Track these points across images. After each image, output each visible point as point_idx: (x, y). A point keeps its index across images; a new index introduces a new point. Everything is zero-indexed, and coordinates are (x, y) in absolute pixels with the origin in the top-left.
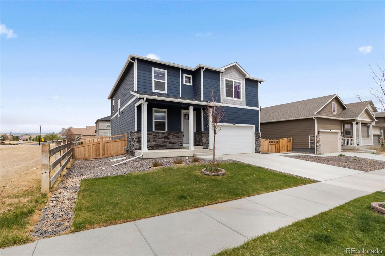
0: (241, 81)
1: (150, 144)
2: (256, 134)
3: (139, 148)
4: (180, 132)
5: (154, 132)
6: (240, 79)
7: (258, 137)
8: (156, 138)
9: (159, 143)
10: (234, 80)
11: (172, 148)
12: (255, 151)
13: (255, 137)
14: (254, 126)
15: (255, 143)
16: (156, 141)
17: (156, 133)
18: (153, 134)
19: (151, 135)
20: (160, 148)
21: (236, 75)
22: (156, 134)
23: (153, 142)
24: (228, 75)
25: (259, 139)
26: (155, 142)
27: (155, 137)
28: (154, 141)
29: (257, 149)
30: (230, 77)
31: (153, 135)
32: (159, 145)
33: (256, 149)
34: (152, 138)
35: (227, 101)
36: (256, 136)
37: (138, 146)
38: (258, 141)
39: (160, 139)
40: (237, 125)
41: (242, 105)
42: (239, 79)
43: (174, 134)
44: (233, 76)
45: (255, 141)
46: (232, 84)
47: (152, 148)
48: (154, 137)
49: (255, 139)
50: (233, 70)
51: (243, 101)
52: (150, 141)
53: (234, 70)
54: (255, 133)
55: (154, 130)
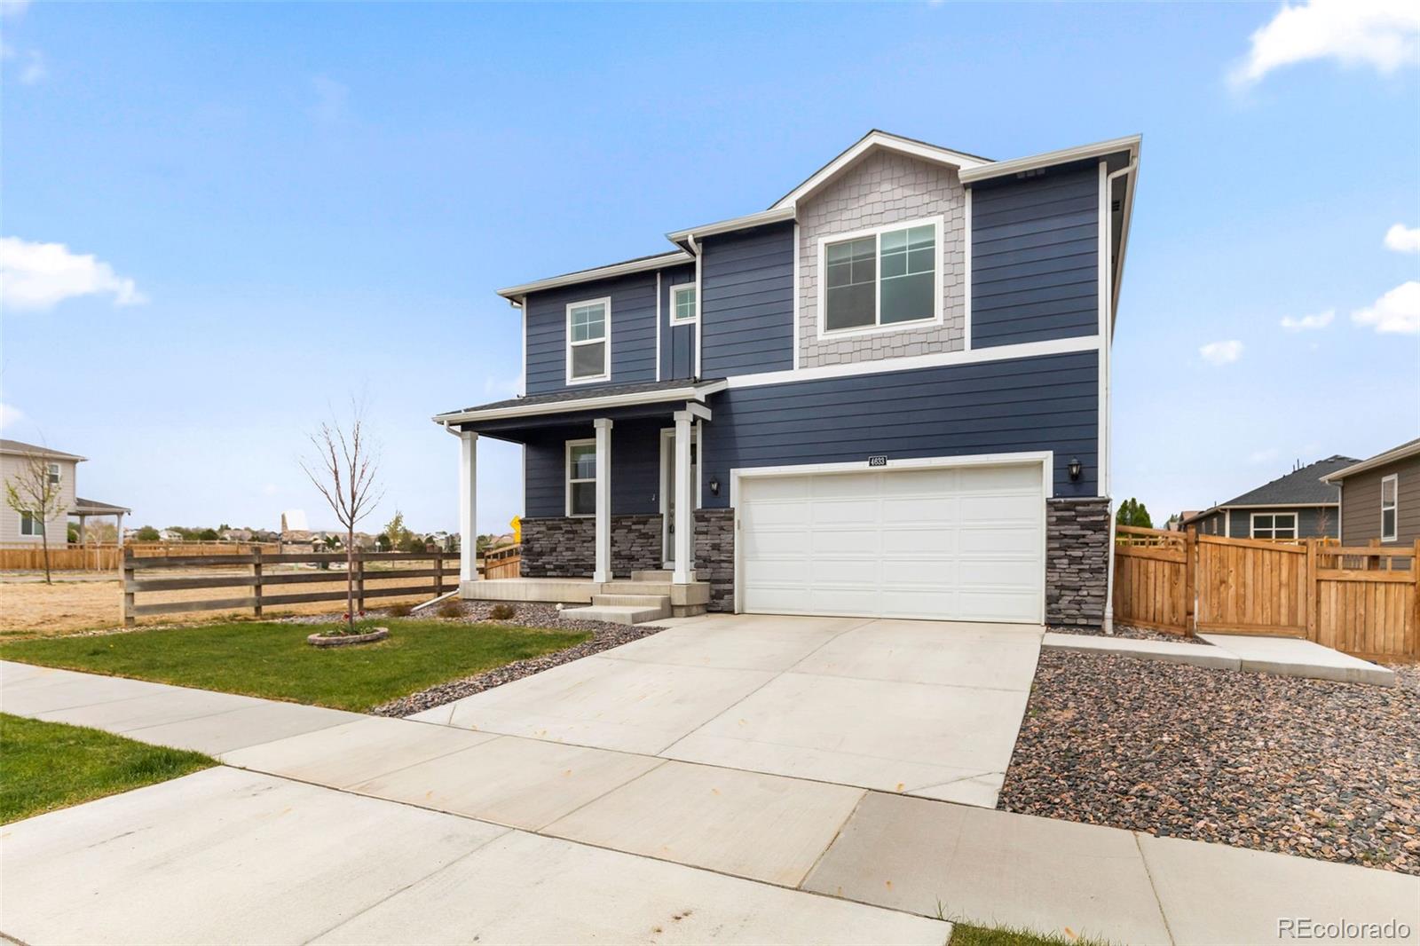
0: (942, 213)
1: (557, 560)
2: (1057, 510)
3: (528, 570)
4: (653, 517)
5: (568, 518)
6: (932, 207)
7: (1079, 523)
8: (573, 539)
9: (583, 555)
10: (878, 231)
11: (623, 574)
12: (1049, 612)
13: (1049, 524)
14: (1047, 457)
15: (1051, 565)
16: (573, 550)
17: (572, 521)
18: (566, 527)
19: (561, 529)
20: (584, 574)
21: (898, 193)
22: (575, 527)
23: (564, 554)
24: (847, 215)
25: (1084, 536)
26: (570, 553)
27: (571, 536)
28: (567, 549)
29: (1064, 603)
30: (857, 223)
31: (564, 529)
32: (583, 563)
33: (1050, 600)
34: (561, 539)
35: (832, 349)
36: (1061, 521)
37: (525, 566)
38: (1078, 553)
39: (584, 542)
40: (893, 464)
41: (940, 351)
42: (923, 211)
43: (630, 523)
44: (878, 208)
45: (1049, 550)
46: (874, 255)
47: (560, 574)
48: (567, 536)
49: (1050, 538)
50: (876, 178)
51: (950, 324)
52: (558, 549)
53: (887, 174)
54: (1049, 504)
55: (568, 514)
